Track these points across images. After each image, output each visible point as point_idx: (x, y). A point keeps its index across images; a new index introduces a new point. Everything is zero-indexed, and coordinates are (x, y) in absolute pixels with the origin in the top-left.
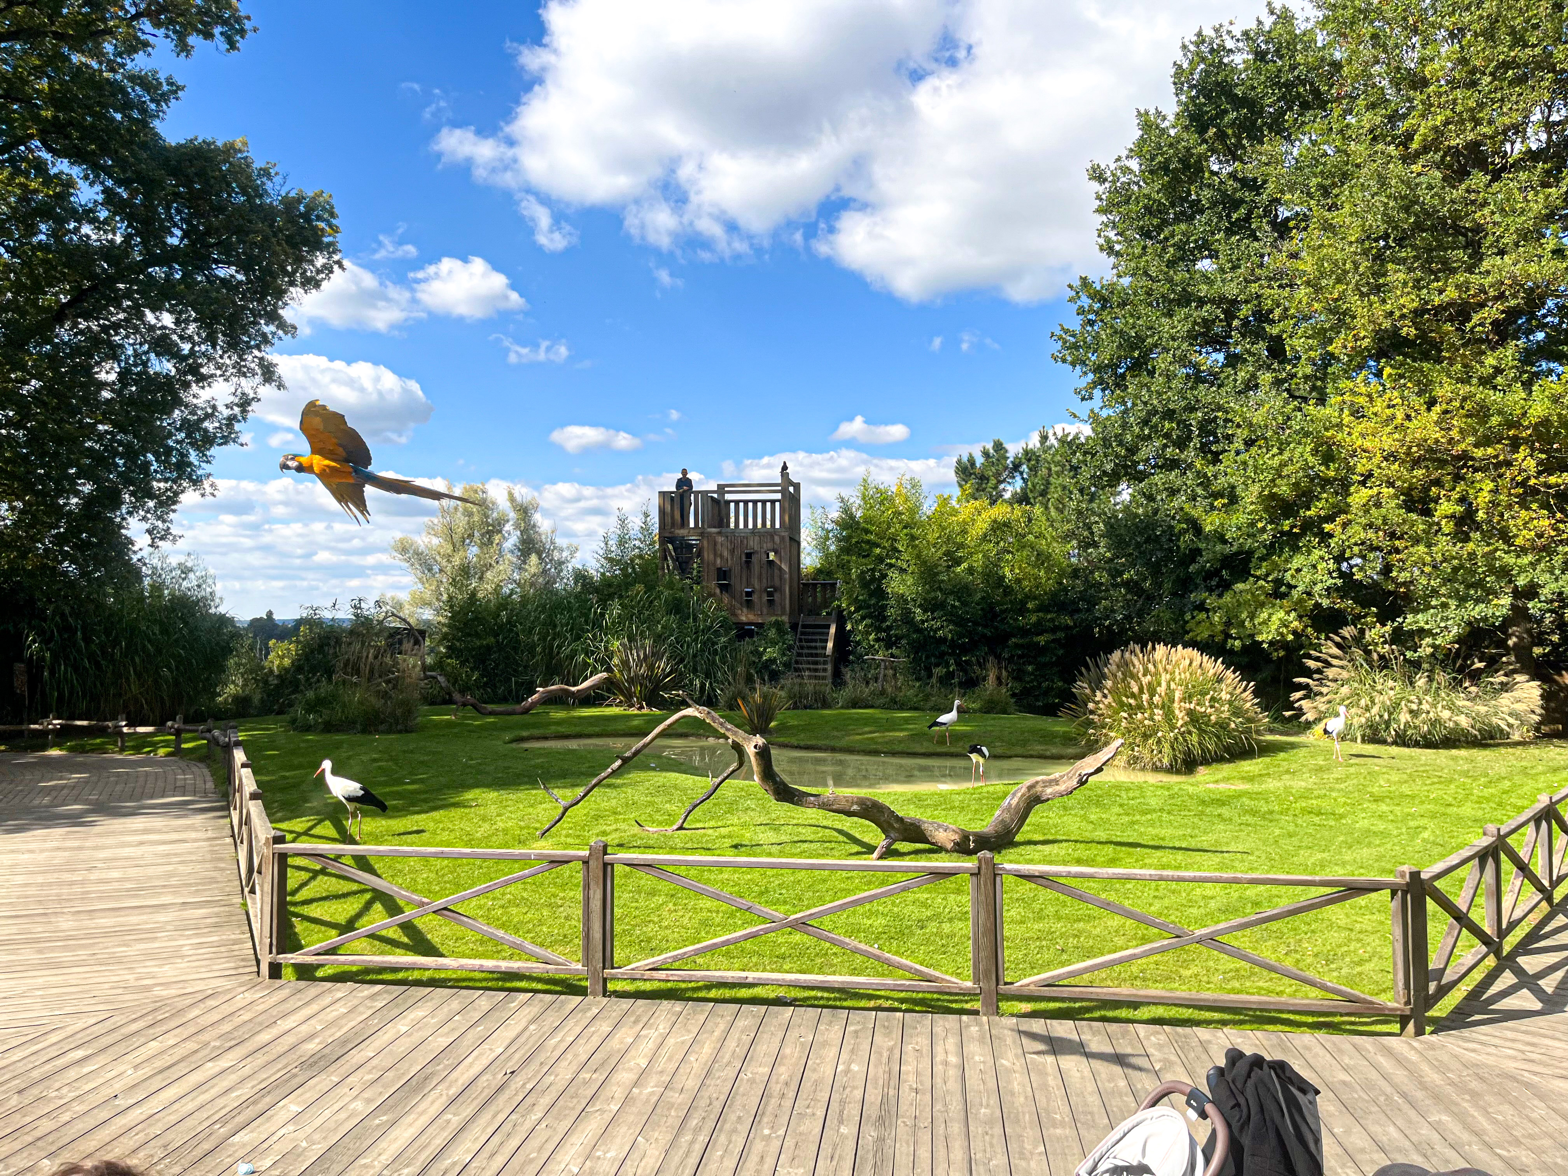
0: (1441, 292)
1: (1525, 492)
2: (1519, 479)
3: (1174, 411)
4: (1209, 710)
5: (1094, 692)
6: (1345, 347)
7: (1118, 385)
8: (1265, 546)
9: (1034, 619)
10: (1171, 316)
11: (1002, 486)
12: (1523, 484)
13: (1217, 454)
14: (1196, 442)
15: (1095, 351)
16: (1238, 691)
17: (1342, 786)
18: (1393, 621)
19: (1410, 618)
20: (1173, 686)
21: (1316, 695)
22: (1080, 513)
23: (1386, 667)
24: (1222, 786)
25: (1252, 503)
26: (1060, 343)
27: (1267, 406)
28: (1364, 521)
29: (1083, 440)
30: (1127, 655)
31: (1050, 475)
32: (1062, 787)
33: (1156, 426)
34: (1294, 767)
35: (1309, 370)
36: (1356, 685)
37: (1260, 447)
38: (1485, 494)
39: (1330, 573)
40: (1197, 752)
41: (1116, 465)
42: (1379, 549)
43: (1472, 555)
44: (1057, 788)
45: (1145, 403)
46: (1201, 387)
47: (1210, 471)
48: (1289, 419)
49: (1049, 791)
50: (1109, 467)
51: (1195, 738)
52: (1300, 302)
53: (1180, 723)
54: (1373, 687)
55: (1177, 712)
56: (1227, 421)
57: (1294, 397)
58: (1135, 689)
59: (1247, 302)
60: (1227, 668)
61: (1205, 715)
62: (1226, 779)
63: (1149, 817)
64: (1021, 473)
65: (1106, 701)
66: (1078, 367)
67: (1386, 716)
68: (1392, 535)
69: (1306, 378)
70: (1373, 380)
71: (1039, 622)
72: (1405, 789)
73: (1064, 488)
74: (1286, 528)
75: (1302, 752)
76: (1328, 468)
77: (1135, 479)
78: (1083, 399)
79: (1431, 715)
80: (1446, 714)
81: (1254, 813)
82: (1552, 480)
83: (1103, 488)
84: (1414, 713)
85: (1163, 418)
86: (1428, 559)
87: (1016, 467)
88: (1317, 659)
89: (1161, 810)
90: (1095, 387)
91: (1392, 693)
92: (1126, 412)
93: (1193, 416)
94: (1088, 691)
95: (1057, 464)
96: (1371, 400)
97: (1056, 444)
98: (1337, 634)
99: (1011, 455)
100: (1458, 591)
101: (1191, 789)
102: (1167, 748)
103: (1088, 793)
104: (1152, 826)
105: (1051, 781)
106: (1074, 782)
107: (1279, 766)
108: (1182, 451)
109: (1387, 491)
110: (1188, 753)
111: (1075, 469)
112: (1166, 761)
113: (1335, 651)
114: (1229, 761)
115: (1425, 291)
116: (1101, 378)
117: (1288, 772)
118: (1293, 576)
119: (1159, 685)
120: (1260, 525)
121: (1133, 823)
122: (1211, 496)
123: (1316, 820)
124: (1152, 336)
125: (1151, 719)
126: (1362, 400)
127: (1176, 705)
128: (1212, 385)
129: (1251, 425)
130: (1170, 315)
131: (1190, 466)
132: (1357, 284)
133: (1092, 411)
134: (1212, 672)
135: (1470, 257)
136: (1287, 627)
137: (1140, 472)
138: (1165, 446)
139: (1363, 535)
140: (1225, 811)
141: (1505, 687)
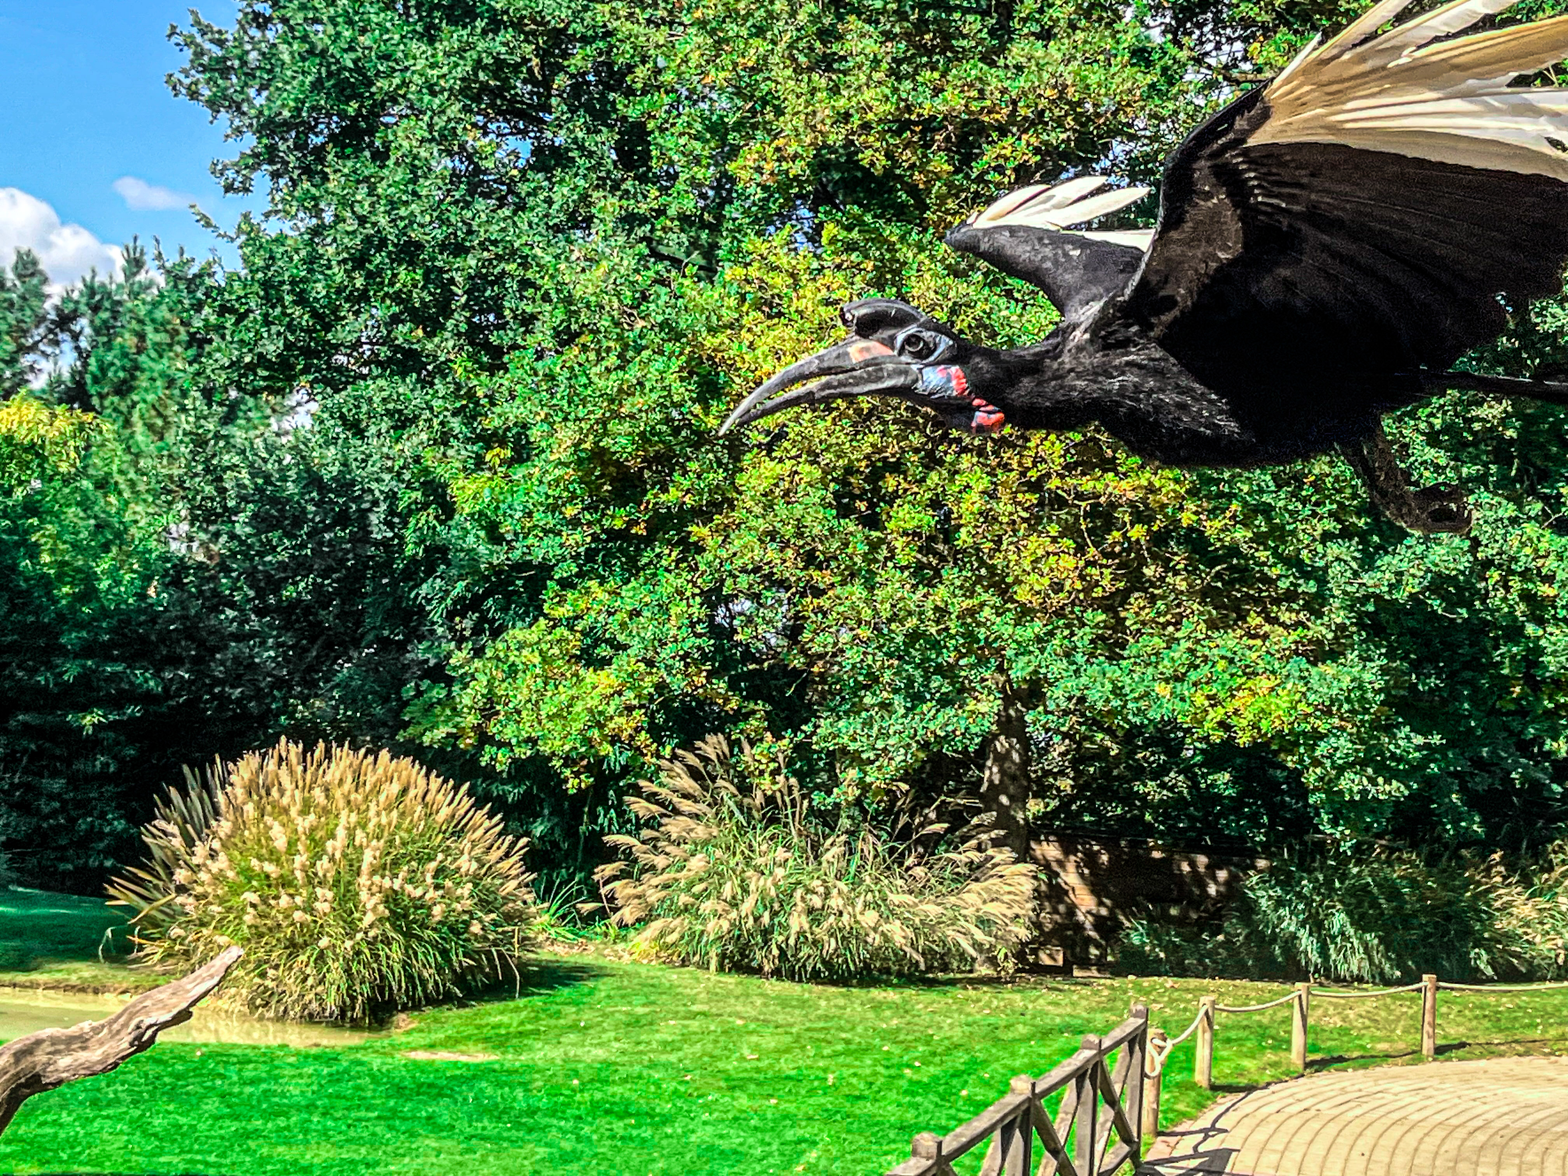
0: (938, 91)
1: (1041, 504)
2: (1033, 475)
3: (419, 246)
4: (431, 894)
5: (190, 843)
6: (759, 170)
7: (307, 171)
8: (576, 557)
9: (71, 672)
10: (431, 41)
11: (26, 360)
12: (1036, 486)
13: (497, 352)
14: (458, 320)
15: (263, 88)
16: (494, 855)
17: (673, 1058)
18: (796, 730)
19: (825, 726)
20: (360, 835)
21: (643, 871)
22: (200, 442)
23: (773, 820)
24: (442, 1056)
25: (560, 463)
26: (189, 53)
27: (605, 265)
28: (762, 525)
29: (220, 279)
30: (271, 765)
31: (140, 351)
32: (94, 1055)
33: (380, 272)
34: (587, 1016)
35: (690, 204)
36: (719, 853)
37: (585, 348)
38: (974, 496)
39: (692, 625)
40: (397, 982)
41: (288, 346)
42: (783, 584)
43: (942, 612)
44: (83, 1056)
45: (362, 220)
46: (480, 204)
47: (482, 385)
48: (645, 298)
49: (64, 1062)
50: (272, 348)
51: (396, 953)
52: (685, 61)
53: (369, 918)
54: (748, 860)
55: (364, 895)
56: (525, 284)
57: (660, 257)
58: (280, 843)
59: (585, 40)
60: (478, 805)
61: (419, 904)
62: (451, 1043)
63: (282, 1122)
64: (76, 337)
65: (214, 867)
66: (223, 115)
67: (766, 919)
68: (810, 559)
69: (685, 219)
70: (804, 248)
71: (85, 679)
72: (786, 1066)
73: (171, 382)
74: (619, 524)
75: (604, 986)
76: (706, 410)
77: (327, 382)
78: (229, 188)
79: (845, 918)
80: (870, 918)
81: (498, 1113)
82: (1087, 485)
83: (255, 393)
84: (815, 915)
85: (396, 259)
86: (867, 614)
87: (65, 320)
88: (652, 797)
89: (310, 1107)
90: (253, 168)
91: (780, 872)
92: (316, 232)
93: (459, 262)
94: (177, 842)
95: (161, 326)
96: (796, 285)
97: (161, 280)
98: (693, 749)
99: (55, 292)
100: (911, 680)
101: (376, 1062)
102: (335, 973)
103: (152, 1069)
104: (288, 1143)
105: (69, 1041)
106: (124, 1044)
107: (558, 1015)
108: (430, 335)
109: (809, 472)
110: (381, 985)
111: (197, 342)
112: (332, 1002)
113: (687, 783)
114: (462, 1004)
115: (907, 85)
116: (272, 150)
117: (574, 1027)
118: (623, 625)
119: (332, 836)
120: (570, 511)
121: (247, 1135)
122: (479, 438)
123: (619, 1126)
124: (389, 75)
125: (309, 909)
126: (779, 281)
127: (363, 880)
128: (502, 202)
129: (569, 300)
130: (430, 36)
131: (443, 370)
132: (790, 46)
133: (246, 217)
134: (445, 812)
135: (992, 33)
136: (601, 726)
137: (340, 369)
138: (395, 320)
139: (758, 553)
140: (443, 1110)
141: (975, 871)
